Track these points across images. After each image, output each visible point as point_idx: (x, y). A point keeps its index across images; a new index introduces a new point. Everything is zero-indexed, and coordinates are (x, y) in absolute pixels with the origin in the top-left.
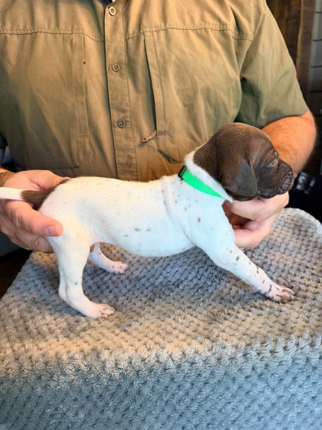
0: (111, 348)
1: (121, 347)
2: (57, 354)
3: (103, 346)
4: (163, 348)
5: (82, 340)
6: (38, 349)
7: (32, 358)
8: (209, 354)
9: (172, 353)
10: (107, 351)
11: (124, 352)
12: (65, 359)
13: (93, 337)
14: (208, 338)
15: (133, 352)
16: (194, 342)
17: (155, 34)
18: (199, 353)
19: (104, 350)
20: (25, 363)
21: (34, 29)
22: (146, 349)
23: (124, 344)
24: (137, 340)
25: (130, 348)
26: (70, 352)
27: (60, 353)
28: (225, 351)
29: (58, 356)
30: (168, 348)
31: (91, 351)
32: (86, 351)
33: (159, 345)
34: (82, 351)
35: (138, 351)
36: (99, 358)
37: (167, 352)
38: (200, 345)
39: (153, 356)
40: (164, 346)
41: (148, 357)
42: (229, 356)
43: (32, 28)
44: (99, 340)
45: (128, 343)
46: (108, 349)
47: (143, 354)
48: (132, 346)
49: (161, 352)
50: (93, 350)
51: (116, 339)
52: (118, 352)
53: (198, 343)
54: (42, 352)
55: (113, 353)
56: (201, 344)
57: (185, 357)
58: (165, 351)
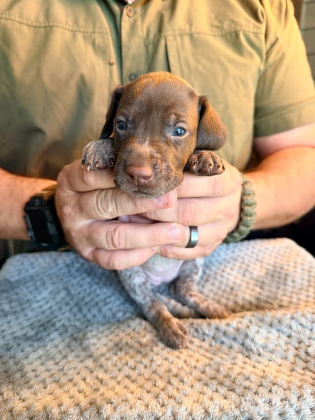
0: (114, 401)
1: (126, 401)
2: (45, 408)
3: (104, 399)
4: (180, 403)
5: (75, 389)
6: (20, 400)
7: (14, 410)
8: (237, 413)
9: (191, 411)
10: (109, 405)
11: (131, 408)
12: (57, 414)
13: (89, 384)
14: (233, 390)
15: (143, 408)
16: (215, 395)
17: (179, 38)
18: (226, 412)
19: (105, 404)
20: (4, 417)
21: (48, 22)
22: (158, 405)
23: (129, 396)
24: (145, 391)
25: (139, 402)
26: (62, 405)
27: (49, 406)
28: (257, 409)
29: (48, 410)
30: (186, 403)
31: (89, 406)
32: (82, 404)
33: (175, 400)
34: (78, 405)
35: (150, 407)
36: (100, 414)
37: (186, 410)
38: (225, 401)
39: (169, 414)
40: (180, 401)
41: (163, 415)
42: (262, 416)
43: (46, 21)
44: (97, 390)
45: (135, 395)
46: (111, 403)
47: (156, 412)
48: (140, 399)
49: (179, 408)
50: (91, 404)
51: (118, 388)
52: (123, 408)
53: (222, 397)
54: (26, 404)
55: (118, 408)
56: (225, 398)
57: (209, 416)
58: (183, 408)
